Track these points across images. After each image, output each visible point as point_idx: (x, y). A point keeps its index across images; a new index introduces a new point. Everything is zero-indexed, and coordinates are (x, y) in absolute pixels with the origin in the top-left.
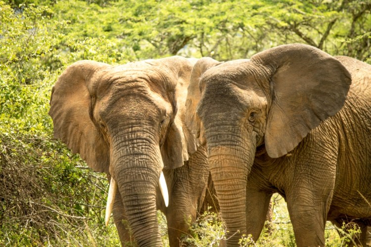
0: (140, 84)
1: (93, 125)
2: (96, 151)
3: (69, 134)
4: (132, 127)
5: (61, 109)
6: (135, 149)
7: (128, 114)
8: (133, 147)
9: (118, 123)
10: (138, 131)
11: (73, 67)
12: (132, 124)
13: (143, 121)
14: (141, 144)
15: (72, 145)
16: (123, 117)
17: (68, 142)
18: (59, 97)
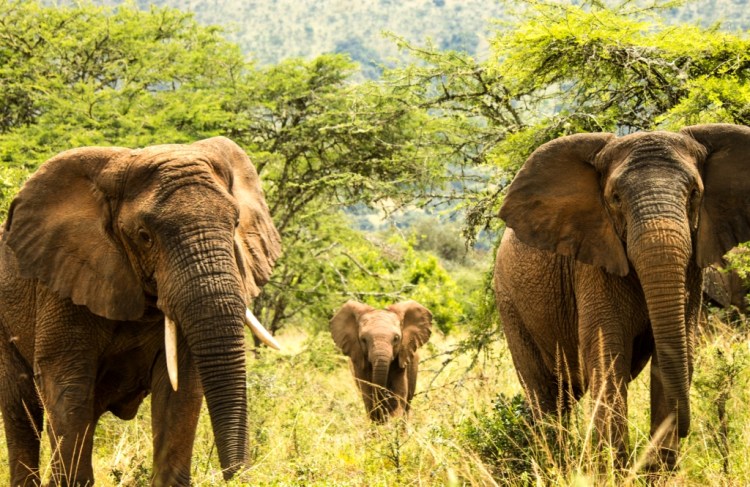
0: (201, 168)
1: (111, 245)
2: (114, 287)
3: (56, 267)
4: (203, 232)
5: (38, 230)
6: (214, 265)
7: (193, 213)
8: (211, 263)
9: (178, 229)
10: (213, 238)
11: (59, 161)
12: (203, 227)
13: (217, 224)
14: (220, 257)
15: (61, 283)
16: (184, 219)
17: (51, 282)
18: (32, 212)
